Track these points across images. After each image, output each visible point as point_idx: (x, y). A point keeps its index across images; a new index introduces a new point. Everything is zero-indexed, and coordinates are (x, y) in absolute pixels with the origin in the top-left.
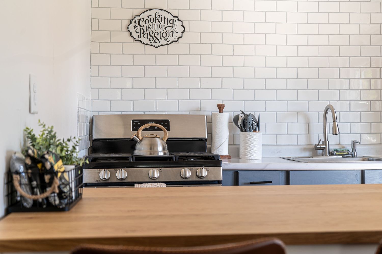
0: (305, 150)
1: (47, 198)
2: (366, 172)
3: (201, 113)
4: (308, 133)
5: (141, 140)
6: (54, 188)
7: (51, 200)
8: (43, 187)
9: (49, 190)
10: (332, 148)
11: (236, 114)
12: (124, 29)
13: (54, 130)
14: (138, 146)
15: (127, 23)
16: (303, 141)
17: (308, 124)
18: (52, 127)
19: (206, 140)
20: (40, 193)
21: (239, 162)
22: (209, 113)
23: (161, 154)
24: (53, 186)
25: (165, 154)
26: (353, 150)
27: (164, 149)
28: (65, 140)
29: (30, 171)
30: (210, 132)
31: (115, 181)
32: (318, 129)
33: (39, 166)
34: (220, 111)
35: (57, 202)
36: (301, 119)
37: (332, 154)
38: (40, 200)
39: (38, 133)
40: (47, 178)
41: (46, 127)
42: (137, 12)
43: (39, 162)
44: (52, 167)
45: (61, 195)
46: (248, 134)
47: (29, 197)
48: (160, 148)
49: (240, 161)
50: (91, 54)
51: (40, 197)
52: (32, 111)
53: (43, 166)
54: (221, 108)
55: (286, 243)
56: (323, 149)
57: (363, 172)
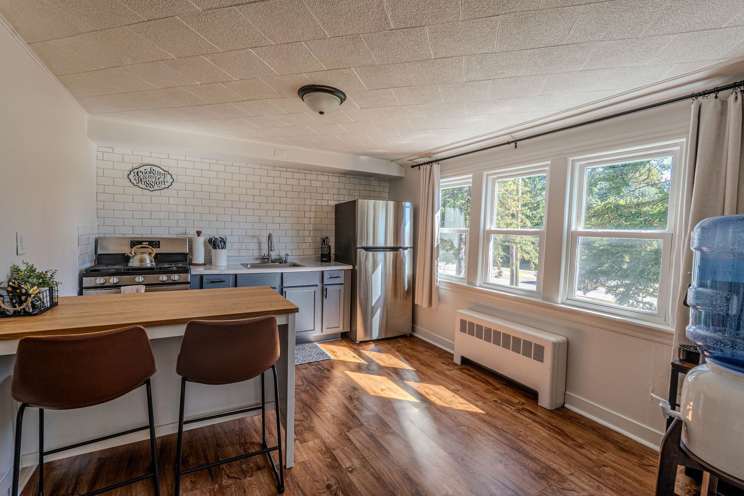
0: (257, 259)
1: (24, 309)
2: (284, 274)
3: (186, 236)
4: (260, 249)
5: (134, 256)
6: (28, 303)
7: (27, 310)
8: (21, 303)
9: (25, 304)
10: (273, 258)
11: (211, 237)
12: (126, 176)
13: (35, 267)
14: (131, 260)
15: (128, 172)
16: (256, 253)
17: (260, 243)
18: (33, 265)
19: (188, 254)
20: (19, 307)
21: (211, 269)
22: (190, 236)
23: (149, 265)
24: (27, 302)
25: (152, 265)
26: (286, 259)
27: (151, 262)
28: (44, 272)
29: (10, 294)
30: (191, 248)
31: (109, 285)
32: (265, 246)
33: (18, 291)
34: (199, 235)
35: (31, 310)
36: (255, 240)
37: (273, 262)
38: (19, 310)
39: (23, 268)
40: (23, 298)
41: (29, 265)
42: (135, 166)
43: (18, 289)
44: (27, 291)
45: (33, 306)
46: (218, 250)
47: (11, 310)
48: (148, 261)
49: (213, 268)
50: (97, 193)
51: (18, 308)
52: (19, 254)
53: (21, 291)
54: (199, 233)
55: (145, 327)
56: (267, 258)
57: (282, 274)
